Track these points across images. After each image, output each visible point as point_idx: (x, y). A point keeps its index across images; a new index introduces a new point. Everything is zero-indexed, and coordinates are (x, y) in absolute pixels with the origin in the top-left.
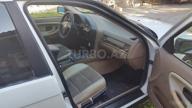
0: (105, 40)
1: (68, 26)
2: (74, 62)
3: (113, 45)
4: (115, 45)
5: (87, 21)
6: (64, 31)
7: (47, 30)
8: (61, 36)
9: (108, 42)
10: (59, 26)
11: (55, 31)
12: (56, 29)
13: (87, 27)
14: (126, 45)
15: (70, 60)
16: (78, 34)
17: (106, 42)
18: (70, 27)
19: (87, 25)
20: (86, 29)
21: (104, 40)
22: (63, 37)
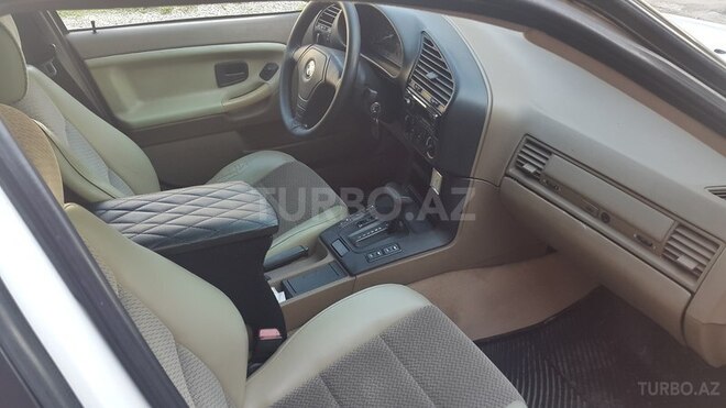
0: (532, 170)
1: (325, 72)
2: (352, 275)
3: (589, 210)
4: (606, 217)
5: (430, 53)
6: (302, 100)
7: (221, 83)
8: (288, 120)
9: (553, 185)
10: (280, 65)
11: (259, 85)
12: (266, 74)
13: (431, 85)
14: (683, 225)
15: (329, 259)
16: (375, 115)
17: (538, 180)
18: (337, 83)
19: (431, 75)
20: (423, 99)
21: (527, 167)
22: (301, 131)
